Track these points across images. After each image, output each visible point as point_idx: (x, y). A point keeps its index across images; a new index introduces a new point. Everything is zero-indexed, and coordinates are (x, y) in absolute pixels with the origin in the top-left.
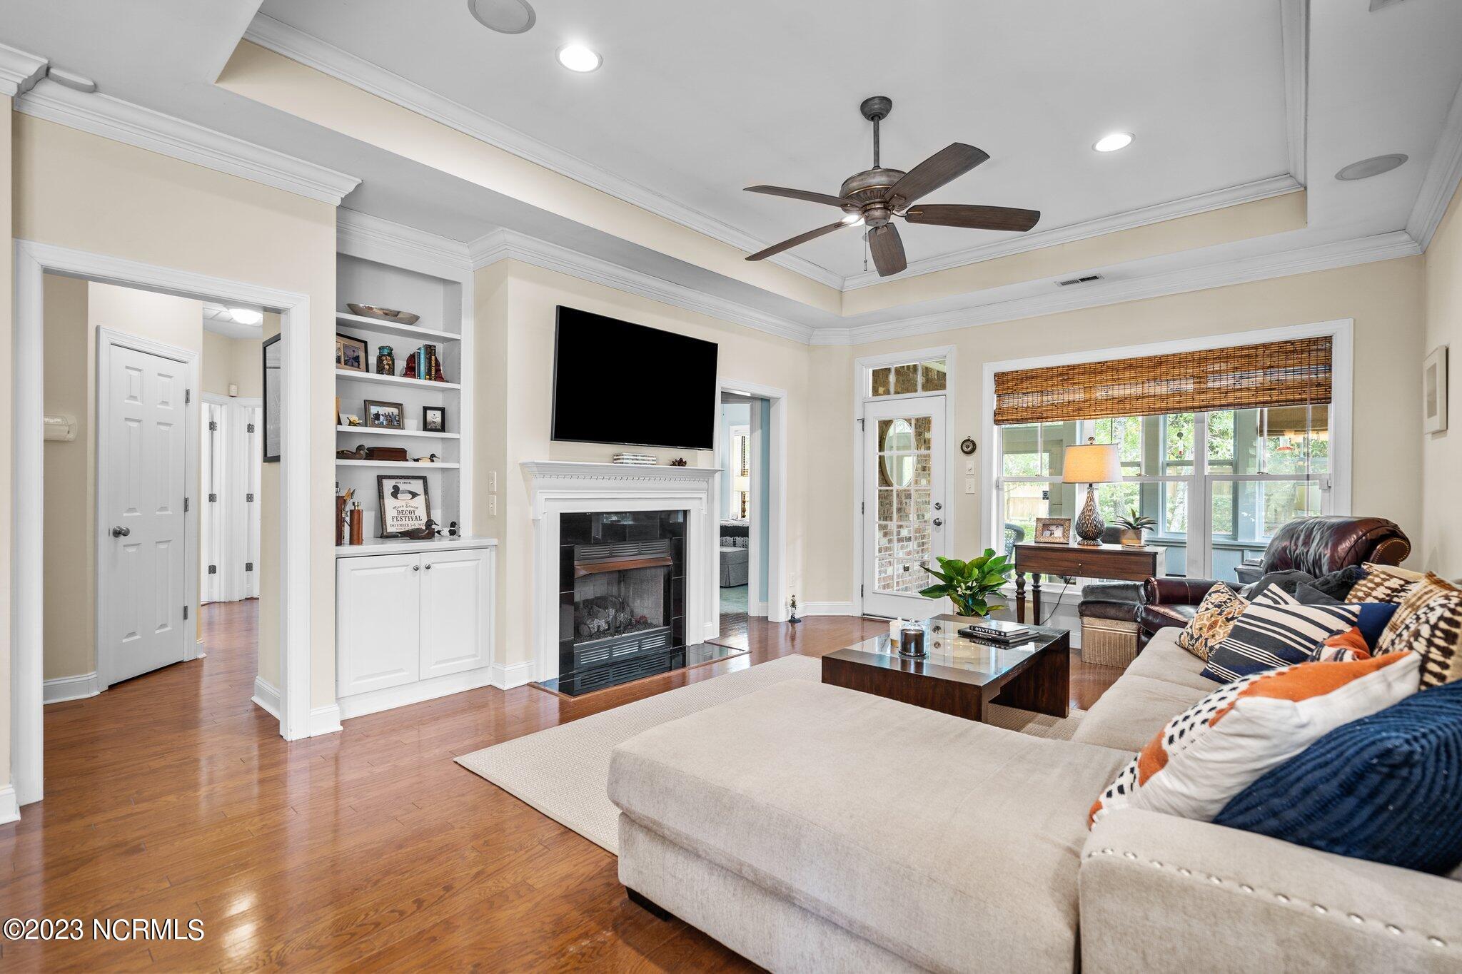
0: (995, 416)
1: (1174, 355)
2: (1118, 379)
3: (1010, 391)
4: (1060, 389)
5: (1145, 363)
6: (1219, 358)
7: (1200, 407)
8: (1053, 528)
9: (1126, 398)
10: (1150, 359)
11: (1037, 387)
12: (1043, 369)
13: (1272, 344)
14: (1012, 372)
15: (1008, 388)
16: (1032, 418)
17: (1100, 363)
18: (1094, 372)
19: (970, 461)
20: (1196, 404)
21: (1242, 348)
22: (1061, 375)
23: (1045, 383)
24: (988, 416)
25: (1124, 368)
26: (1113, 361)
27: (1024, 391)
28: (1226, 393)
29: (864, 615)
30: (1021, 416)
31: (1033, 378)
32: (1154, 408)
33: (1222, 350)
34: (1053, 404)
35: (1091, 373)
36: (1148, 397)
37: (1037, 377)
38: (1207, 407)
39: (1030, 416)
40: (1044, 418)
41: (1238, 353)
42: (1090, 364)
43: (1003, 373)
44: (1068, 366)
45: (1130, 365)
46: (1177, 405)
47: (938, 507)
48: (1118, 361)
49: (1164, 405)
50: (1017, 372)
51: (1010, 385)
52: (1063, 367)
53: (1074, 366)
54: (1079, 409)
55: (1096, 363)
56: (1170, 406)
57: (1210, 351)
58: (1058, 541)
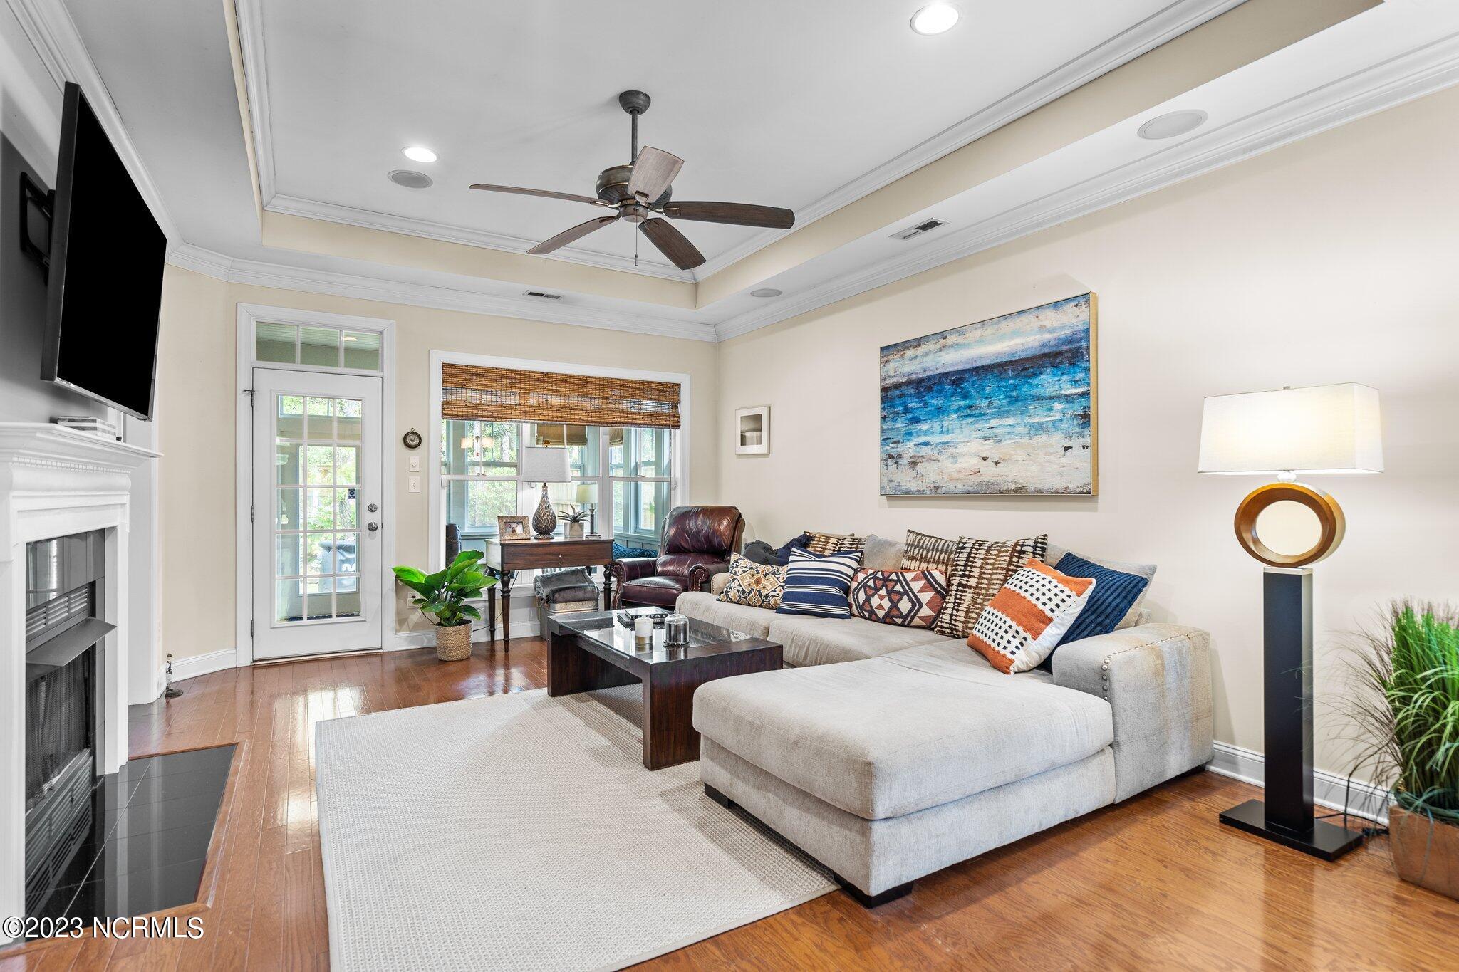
0: (443, 409)
1: (595, 378)
2: (557, 390)
3: (460, 386)
4: (509, 390)
5: (576, 381)
6: (623, 386)
7: (612, 423)
8: (513, 525)
9: (562, 408)
10: (579, 378)
11: (487, 385)
12: (492, 368)
13: (652, 382)
14: (462, 366)
15: (458, 382)
16: (482, 416)
17: (542, 373)
18: (537, 380)
19: (414, 457)
20: (610, 420)
21: (637, 382)
22: (509, 378)
23: (494, 383)
24: (436, 410)
25: (561, 382)
26: (552, 374)
27: (475, 387)
28: (627, 414)
29: (254, 661)
30: (472, 412)
31: (483, 375)
32: (583, 420)
33: (625, 380)
34: (501, 405)
35: (535, 381)
36: (578, 409)
37: (487, 376)
38: (616, 423)
39: (480, 414)
40: (494, 417)
41: (634, 385)
42: (534, 372)
43: (452, 365)
44: (516, 371)
45: (565, 380)
46: (598, 419)
47: (372, 509)
48: (557, 374)
49: (590, 418)
50: (467, 366)
51: (459, 378)
52: (512, 370)
53: (521, 371)
54: (526, 413)
55: (539, 373)
56: (594, 419)
57: (618, 379)
58: (521, 537)
